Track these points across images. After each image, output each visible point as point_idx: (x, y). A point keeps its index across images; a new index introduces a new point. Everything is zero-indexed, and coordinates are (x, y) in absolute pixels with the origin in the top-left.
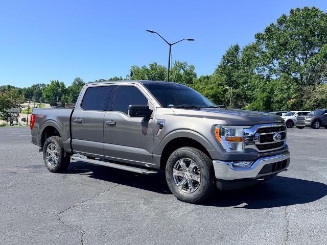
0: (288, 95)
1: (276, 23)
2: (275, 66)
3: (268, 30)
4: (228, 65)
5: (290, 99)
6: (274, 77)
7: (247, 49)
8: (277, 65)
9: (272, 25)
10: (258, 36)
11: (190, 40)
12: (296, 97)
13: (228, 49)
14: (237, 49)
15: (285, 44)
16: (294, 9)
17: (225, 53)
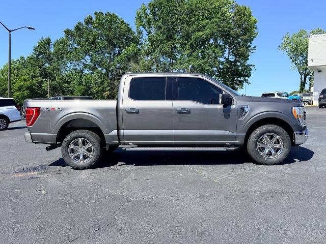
0: (103, 88)
1: (83, 22)
2: (87, 62)
3: (78, 28)
4: (40, 57)
5: (104, 91)
6: (86, 72)
7: (58, 43)
8: (89, 61)
9: (80, 23)
10: (67, 32)
11: (30, 28)
12: (109, 90)
13: (38, 41)
14: (48, 42)
15: (93, 43)
16: (98, 12)
17: (36, 45)
